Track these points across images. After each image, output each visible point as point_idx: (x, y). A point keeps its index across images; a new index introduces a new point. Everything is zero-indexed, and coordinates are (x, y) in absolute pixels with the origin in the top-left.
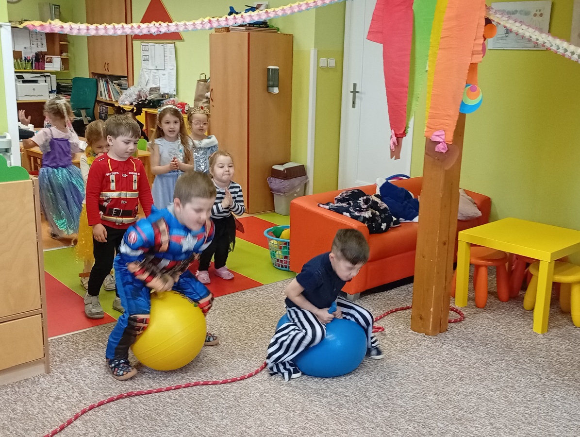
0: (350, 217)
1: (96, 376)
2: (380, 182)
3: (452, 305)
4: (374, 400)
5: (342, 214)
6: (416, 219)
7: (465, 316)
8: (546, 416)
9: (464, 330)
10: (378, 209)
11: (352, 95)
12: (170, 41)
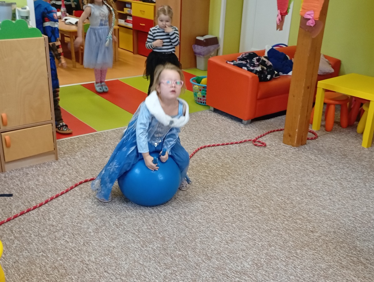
0: (247, 70)
1: (86, 163)
2: (268, 48)
3: (310, 129)
4: (257, 183)
5: (242, 68)
6: (290, 73)
7: (318, 136)
8: (366, 196)
9: (316, 144)
10: (266, 65)
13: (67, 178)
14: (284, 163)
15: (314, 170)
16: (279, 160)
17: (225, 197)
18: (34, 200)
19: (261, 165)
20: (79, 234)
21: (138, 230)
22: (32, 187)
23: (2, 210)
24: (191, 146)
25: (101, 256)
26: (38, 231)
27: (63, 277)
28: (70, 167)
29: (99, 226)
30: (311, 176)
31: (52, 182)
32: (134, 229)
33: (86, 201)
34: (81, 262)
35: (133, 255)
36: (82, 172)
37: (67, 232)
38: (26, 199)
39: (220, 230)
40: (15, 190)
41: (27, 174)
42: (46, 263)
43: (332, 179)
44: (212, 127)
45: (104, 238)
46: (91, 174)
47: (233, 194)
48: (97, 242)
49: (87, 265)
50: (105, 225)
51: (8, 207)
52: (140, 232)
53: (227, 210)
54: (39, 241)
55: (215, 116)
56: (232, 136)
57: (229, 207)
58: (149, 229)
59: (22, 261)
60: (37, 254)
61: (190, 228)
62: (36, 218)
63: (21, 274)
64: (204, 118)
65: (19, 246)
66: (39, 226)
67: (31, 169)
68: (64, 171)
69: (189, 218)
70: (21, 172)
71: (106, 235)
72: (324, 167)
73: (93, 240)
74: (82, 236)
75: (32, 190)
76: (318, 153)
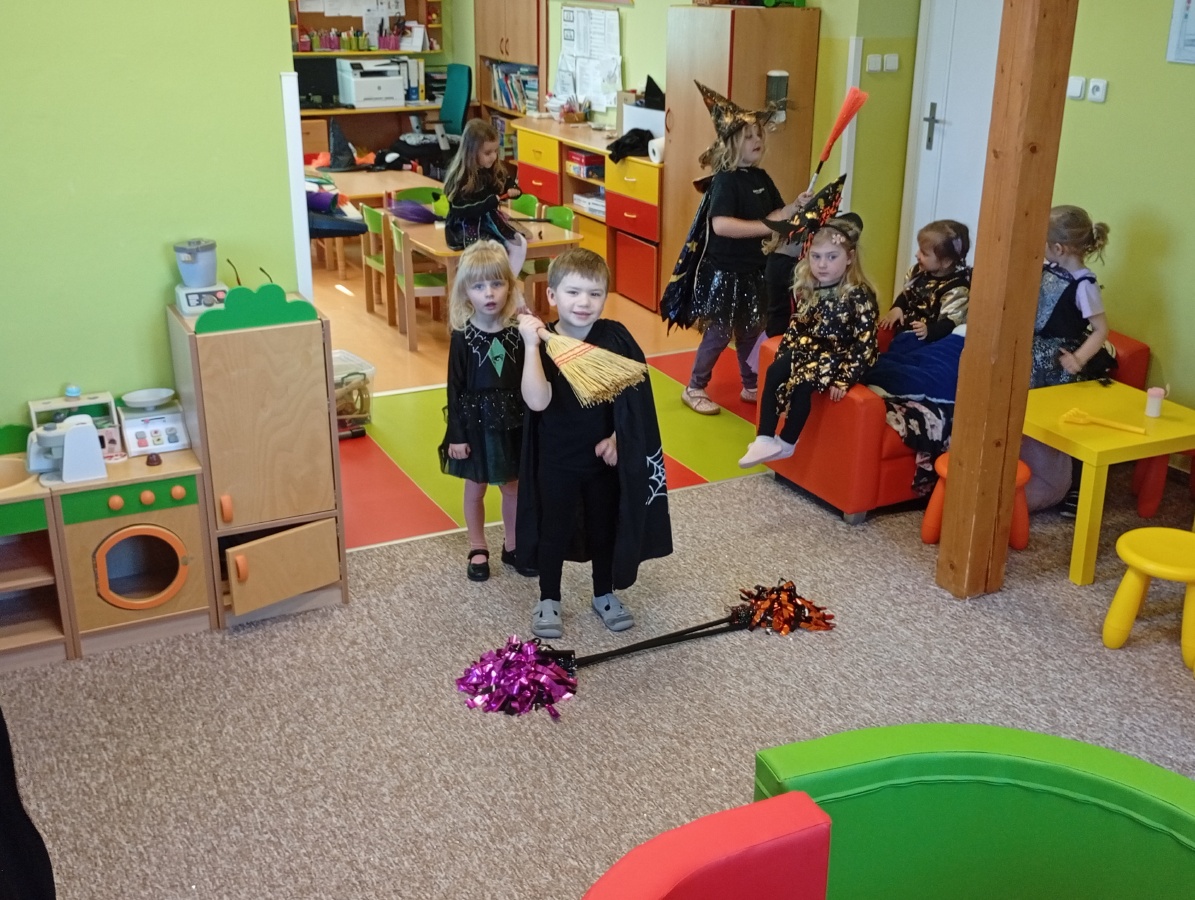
1: (413, 615)
11: (927, 124)
12: (611, 6)
13: (360, 653)
15: (993, 669)
16: (908, 633)
17: (728, 729)
18: (276, 705)
19: (854, 645)
20: (357, 796)
21: (493, 799)
22: (277, 672)
23: (203, 724)
25: (395, 853)
26: (271, 783)
27: (303, 893)
28: (372, 623)
29: (407, 781)
30: (978, 686)
31: (325, 662)
32: (483, 796)
33: (390, 717)
34: (348, 863)
35: (466, 858)
36: (400, 639)
37: (333, 789)
38: (259, 702)
39: (687, 816)
40: (238, 676)
41: (276, 637)
42: (273, 858)
43: (1035, 697)
44: (757, 527)
45: (412, 811)
46: (419, 645)
47: (750, 724)
48: (394, 819)
49: (360, 872)
50: (420, 779)
51: (216, 717)
52: (496, 804)
53: (722, 764)
54: (268, 806)
55: (777, 495)
56: (802, 554)
57: (729, 757)
58: (521, 799)
59: (225, 850)
60: (257, 837)
61: (617, 803)
62: (272, 750)
63: (220, 878)
64: (744, 498)
65: (224, 814)
66: (274, 771)
67: (283, 624)
68: (357, 635)
69: (620, 778)
70: (260, 632)
71: (416, 805)
72: (1026, 662)
73: (386, 815)
74: (364, 803)
75: (277, 678)
76: (1026, 618)
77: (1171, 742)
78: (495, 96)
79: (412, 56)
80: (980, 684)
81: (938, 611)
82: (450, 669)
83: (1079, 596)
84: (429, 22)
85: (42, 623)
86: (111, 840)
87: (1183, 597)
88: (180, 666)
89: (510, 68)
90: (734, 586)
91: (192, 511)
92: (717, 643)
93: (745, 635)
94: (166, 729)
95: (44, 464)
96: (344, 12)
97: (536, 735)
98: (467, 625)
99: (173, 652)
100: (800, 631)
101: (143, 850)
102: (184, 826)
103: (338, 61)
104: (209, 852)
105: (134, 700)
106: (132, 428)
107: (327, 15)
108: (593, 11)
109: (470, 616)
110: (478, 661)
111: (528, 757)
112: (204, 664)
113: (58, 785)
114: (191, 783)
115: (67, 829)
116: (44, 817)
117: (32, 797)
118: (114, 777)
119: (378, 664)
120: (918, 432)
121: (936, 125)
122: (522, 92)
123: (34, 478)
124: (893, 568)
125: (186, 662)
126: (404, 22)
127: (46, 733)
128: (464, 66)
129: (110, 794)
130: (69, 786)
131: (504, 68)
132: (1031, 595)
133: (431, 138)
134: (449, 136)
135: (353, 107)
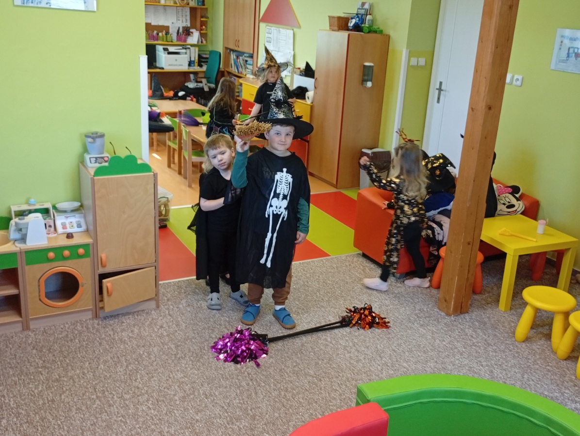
1: (190, 315)
4: (385, 360)
11: (437, 91)
12: (290, 28)
13: (165, 332)
14: (428, 337)
15: (464, 350)
16: (425, 331)
17: (340, 374)
18: (124, 356)
19: (399, 336)
20: (163, 401)
21: (228, 404)
22: (125, 340)
23: (89, 364)
24: (320, 303)
25: (181, 428)
26: (122, 393)
28: (170, 317)
29: (187, 394)
30: (457, 357)
31: (147, 336)
32: (224, 402)
33: (179, 363)
34: (159, 432)
35: (216, 432)
36: (184, 326)
37: (152, 397)
38: (116, 354)
39: (320, 414)
40: (106, 341)
41: (124, 323)
42: (123, 429)
43: (483, 364)
44: (354, 279)
45: (190, 408)
46: (193, 329)
47: (350, 372)
48: (180, 412)
50: (193, 393)
51: (95, 361)
52: (230, 406)
53: (337, 390)
54: (120, 404)
55: (363, 263)
57: (340, 387)
58: (241, 404)
59: (100, 424)
60: (116, 419)
61: (287, 408)
62: (123, 377)
64: (347, 264)
65: (99, 407)
66: (123, 387)
67: (128, 317)
68: (163, 323)
69: (289, 395)
70: (116, 320)
71: (192, 405)
72: (479, 347)
73: (177, 410)
74: (166, 404)
75: (124, 343)
76: (480, 326)
77: (546, 387)
78: (232, 67)
79: (192, 45)
80: (458, 356)
81: (438, 321)
82: (208, 341)
83: (504, 317)
84: (201, 30)
85: (11, 312)
86: (45, 418)
87: (552, 319)
88: (78, 335)
89: (239, 54)
90: (343, 306)
91: (87, 261)
92: (335, 333)
93: (347, 329)
94: (71, 365)
95: (17, 236)
96: (161, 23)
97: (249, 374)
98: (216, 320)
99: (74, 328)
100: (374, 329)
101: (60, 423)
102: (80, 412)
103: (157, 46)
104: (92, 425)
105: (56, 351)
106: (60, 220)
107: (153, 24)
108: (281, 29)
109: (217, 316)
110: (221, 338)
111: (245, 385)
112: (89, 335)
113: (19, 391)
114: (83, 391)
115: (23, 412)
116: (12, 406)
117: (6, 396)
118: (46, 388)
119: (173, 337)
120: (431, 236)
121: (442, 92)
122: (244, 65)
123: (12, 242)
124: (418, 300)
125: (80, 334)
126: (189, 30)
127: (13, 365)
128: (218, 52)
129: (44, 396)
130: (24, 391)
131: (237, 53)
132: (482, 315)
133: (200, 85)
134: (209, 84)
135: (163, 68)
